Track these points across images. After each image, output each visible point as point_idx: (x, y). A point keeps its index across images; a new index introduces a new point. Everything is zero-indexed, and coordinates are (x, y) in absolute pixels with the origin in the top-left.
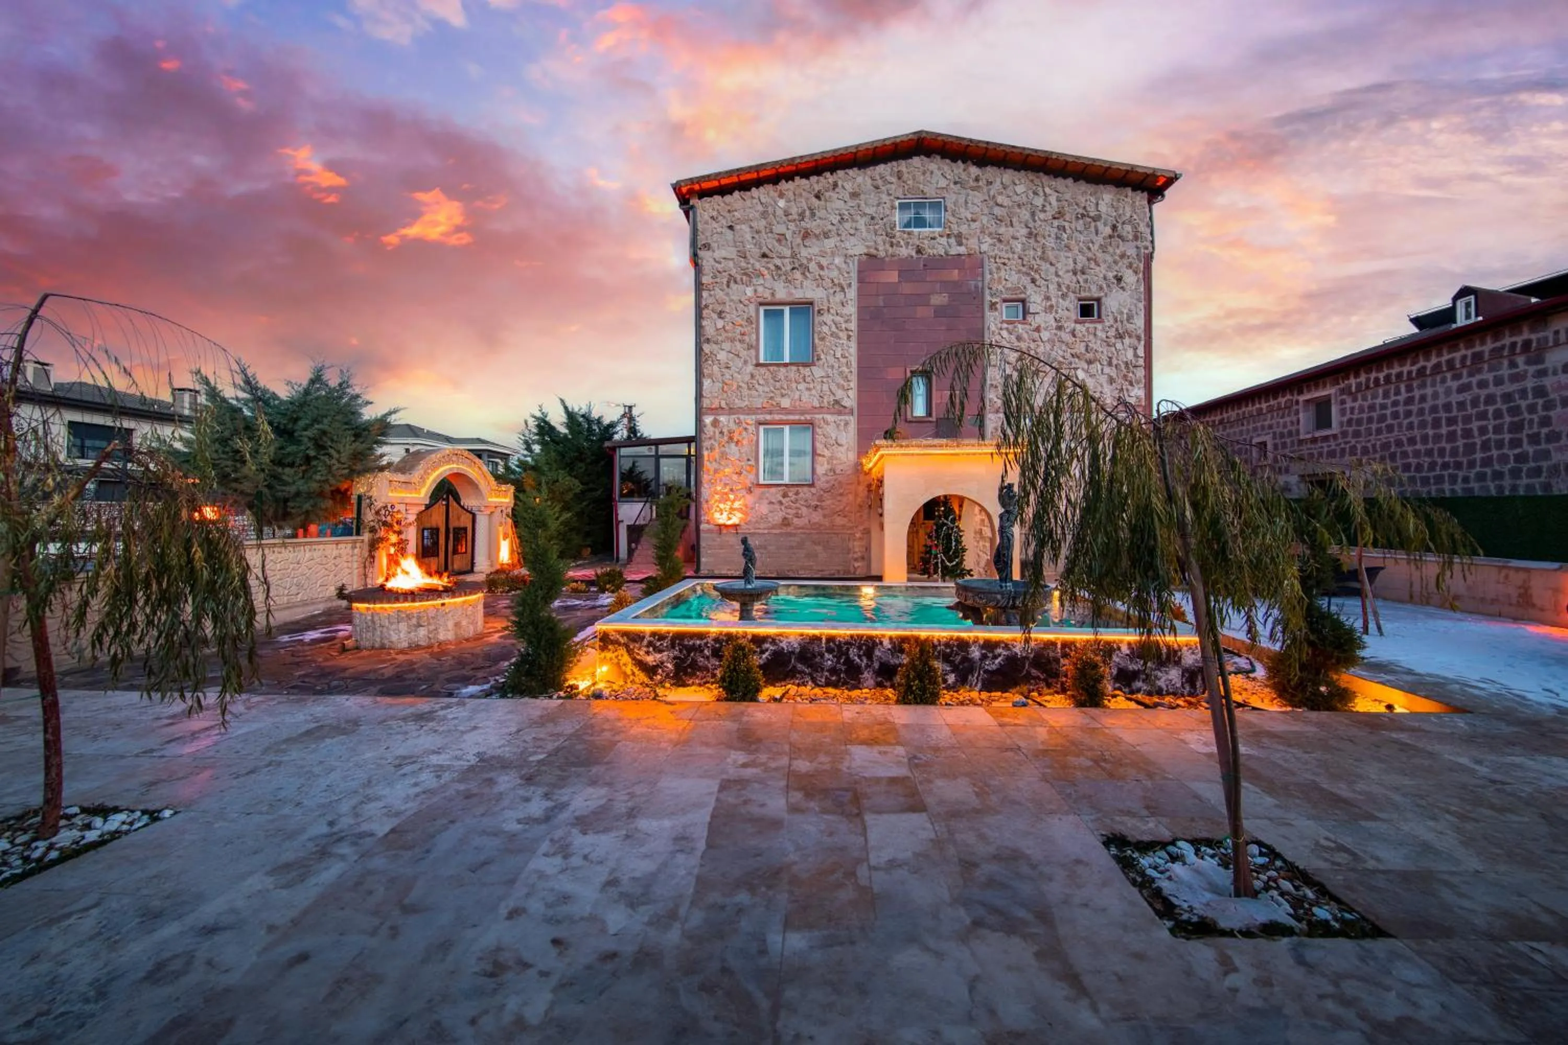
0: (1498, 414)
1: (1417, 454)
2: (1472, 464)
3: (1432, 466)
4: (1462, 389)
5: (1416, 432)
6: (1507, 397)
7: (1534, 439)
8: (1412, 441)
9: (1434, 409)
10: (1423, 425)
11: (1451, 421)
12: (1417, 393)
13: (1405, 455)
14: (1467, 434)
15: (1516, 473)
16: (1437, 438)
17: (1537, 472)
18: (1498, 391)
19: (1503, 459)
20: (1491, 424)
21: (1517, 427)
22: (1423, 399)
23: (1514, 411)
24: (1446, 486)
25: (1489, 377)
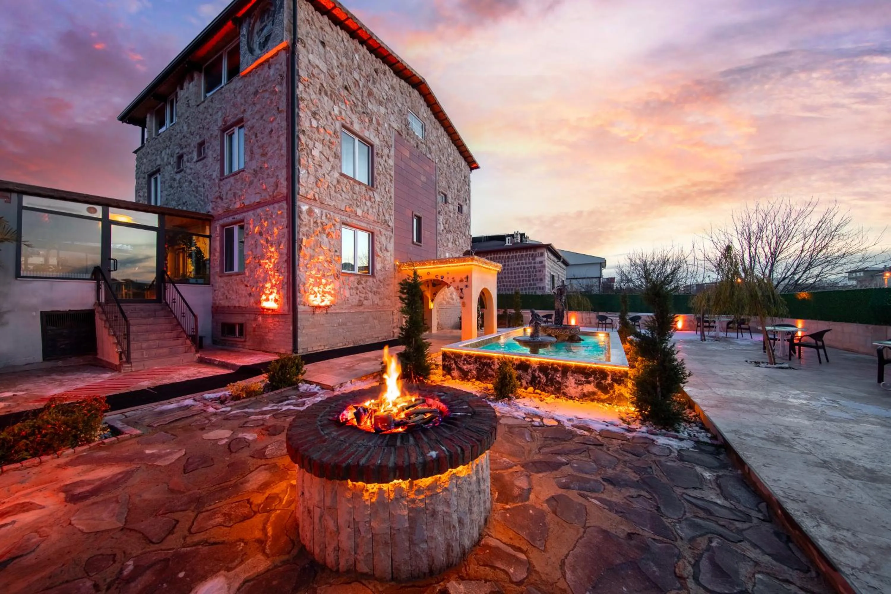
0: (526, 272)
1: (506, 282)
2: (520, 286)
3: (510, 286)
4: (518, 264)
5: (506, 275)
6: (528, 268)
7: (533, 280)
8: (505, 278)
9: (511, 269)
10: (508, 273)
11: (515, 273)
12: (507, 263)
13: (503, 282)
14: (519, 277)
15: (529, 288)
16: (512, 277)
17: (533, 289)
18: (526, 266)
19: (527, 285)
20: (524, 275)
21: (530, 276)
22: (508, 265)
23: (529, 272)
24: (527, 291)
25: (524, 261)
